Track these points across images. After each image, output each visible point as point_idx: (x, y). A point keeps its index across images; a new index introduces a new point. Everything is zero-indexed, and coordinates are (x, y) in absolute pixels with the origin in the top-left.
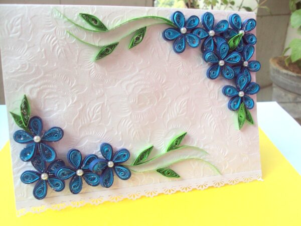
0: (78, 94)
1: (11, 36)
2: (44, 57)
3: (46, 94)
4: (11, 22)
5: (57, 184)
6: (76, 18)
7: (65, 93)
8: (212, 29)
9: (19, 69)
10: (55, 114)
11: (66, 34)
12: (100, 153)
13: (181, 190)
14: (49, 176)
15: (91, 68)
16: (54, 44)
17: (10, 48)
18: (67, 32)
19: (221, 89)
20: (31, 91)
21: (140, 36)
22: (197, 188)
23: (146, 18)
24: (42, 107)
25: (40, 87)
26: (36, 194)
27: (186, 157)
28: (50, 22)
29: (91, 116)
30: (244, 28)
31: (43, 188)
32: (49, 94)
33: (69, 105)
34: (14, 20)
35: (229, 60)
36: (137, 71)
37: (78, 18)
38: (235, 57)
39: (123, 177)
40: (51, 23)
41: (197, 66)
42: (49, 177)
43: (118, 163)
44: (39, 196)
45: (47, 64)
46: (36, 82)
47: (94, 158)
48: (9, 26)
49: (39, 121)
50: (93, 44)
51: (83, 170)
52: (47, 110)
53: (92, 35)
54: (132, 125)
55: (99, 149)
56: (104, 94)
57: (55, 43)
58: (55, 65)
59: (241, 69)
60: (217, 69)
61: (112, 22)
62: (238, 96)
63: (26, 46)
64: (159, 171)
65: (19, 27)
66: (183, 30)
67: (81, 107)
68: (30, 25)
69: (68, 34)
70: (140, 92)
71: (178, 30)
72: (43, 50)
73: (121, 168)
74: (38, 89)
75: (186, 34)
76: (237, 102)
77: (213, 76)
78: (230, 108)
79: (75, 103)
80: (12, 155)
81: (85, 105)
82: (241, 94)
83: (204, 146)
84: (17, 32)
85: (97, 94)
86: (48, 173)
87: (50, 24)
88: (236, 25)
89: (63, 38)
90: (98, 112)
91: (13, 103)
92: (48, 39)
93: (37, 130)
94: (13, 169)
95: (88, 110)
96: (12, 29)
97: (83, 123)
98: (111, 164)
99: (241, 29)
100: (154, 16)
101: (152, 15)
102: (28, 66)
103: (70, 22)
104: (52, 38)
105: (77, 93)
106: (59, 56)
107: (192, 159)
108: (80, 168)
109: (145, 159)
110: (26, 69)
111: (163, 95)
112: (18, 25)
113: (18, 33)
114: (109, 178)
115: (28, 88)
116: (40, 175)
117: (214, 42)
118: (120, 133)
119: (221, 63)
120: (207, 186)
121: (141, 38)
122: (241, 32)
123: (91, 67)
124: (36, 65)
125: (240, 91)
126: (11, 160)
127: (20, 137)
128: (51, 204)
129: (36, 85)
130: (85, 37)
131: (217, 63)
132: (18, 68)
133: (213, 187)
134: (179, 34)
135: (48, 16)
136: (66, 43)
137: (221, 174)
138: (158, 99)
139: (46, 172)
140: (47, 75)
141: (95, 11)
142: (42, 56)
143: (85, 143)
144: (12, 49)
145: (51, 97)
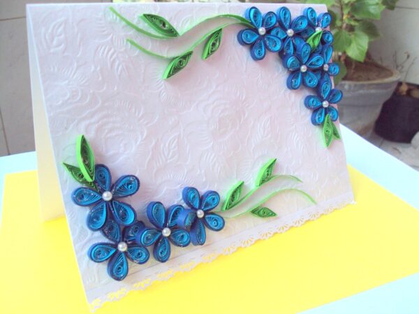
0: (148, 126)
1: (52, 51)
2: (100, 78)
3: (106, 131)
4: (50, 31)
5: (139, 254)
6: (136, 20)
7: (132, 128)
8: (290, 27)
9: (69, 99)
10: (121, 158)
11: (127, 44)
12: (183, 201)
13: (277, 231)
14: (128, 244)
15: (160, 90)
16: (112, 59)
17: (52, 69)
18: (128, 40)
19: (303, 101)
20: (87, 128)
21: (216, 40)
22: (293, 224)
23: (218, 18)
24: (104, 150)
25: (98, 122)
26: (115, 274)
27: (278, 190)
28: (103, 27)
29: (166, 154)
30: (321, 25)
31: (122, 264)
32: (111, 130)
33: (138, 143)
34: (54, 27)
35: (311, 64)
36: (214, 87)
37: (139, 20)
38: (318, 60)
39: (216, 228)
40: (105, 29)
41: (277, 74)
42: (129, 246)
43: (208, 210)
44: (119, 276)
45: (105, 88)
46: (92, 115)
47: (180, 209)
48: (47, 37)
49: (106, 171)
50: (160, 54)
51: (169, 227)
52: (111, 153)
53: (158, 44)
54: (215, 159)
55: (181, 197)
56: (179, 122)
57: (114, 57)
58: (116, 89)
59: (321, 75)
60: (298, 76)
61: (180, 25)
62: (321, 107)
63: (75, 65)
64: (253, 212)
65: (63, 36)
66: (262, 31)
67: (154, 143)
68: (77, 34)
69: (129, 44)
70: (220, 114)
71: (256, 30)
72: (98, 68)
73: (212, 216)
74: (96, 126)
75: (265, 35)
76: (321, 114)
77: (295, 85)
78: (314, 122)
79: (145, 139)
80: (70, 226)
81: (158, 140)
82: (325, 104)
83: (294, 173)
84: (60, 45)
85: (170, 123)
86: (126, 242)
87: (104, 31)
88: (312, 21)
89: (123, 50)
90: (175, 147)
91: (64, 150)
92: (103, 53)
93: (104, 183)
94: (75, 245)
95: (162, 146)
96: (52, 40)
97: (158, 165)
98: (200, 214)
99: (318, 26)
100: (226, 14)
101: (224, 14)
102: (80, 93)
103: (129, 27)
104: (109, 51)
105: (147, 124)
106: (120, 76)
107: (284, 191)
108: (165, 226)
109: (237, 199)
110: (78, 98)
111: (244, 115)
112: (60, 35)
113: (62, 46)
114: (200, 233)
115: (83, 125)
116: (116, 246)
117: (293, 44)
118: (203, 171)
119: (304, 69)
120: (304, 221)
121: (218, 44)
122: (318, 30)
123: (160, 87)
124: (91, 91)
125: (324, 100)
126: (70, 233)
127: (82, 197)
128: (133, 283)
129: (93, 120)
130: (150, 46)
131: (299, 69)
132: (66, 98)
133: (309, 220)
134: (257, 36)
135: (101, 20)
136: (127, 57)
137: (316, 203)
138: (240, 121)
139: (123, 241)
140: (106, 104)
141: (158, 11)
142: (99, 78)
143: (164, 192)
144: (56, 70)
145: (113, 134)
